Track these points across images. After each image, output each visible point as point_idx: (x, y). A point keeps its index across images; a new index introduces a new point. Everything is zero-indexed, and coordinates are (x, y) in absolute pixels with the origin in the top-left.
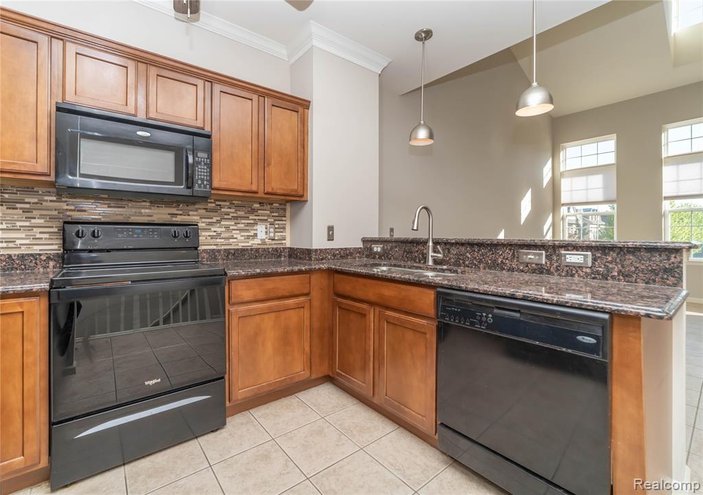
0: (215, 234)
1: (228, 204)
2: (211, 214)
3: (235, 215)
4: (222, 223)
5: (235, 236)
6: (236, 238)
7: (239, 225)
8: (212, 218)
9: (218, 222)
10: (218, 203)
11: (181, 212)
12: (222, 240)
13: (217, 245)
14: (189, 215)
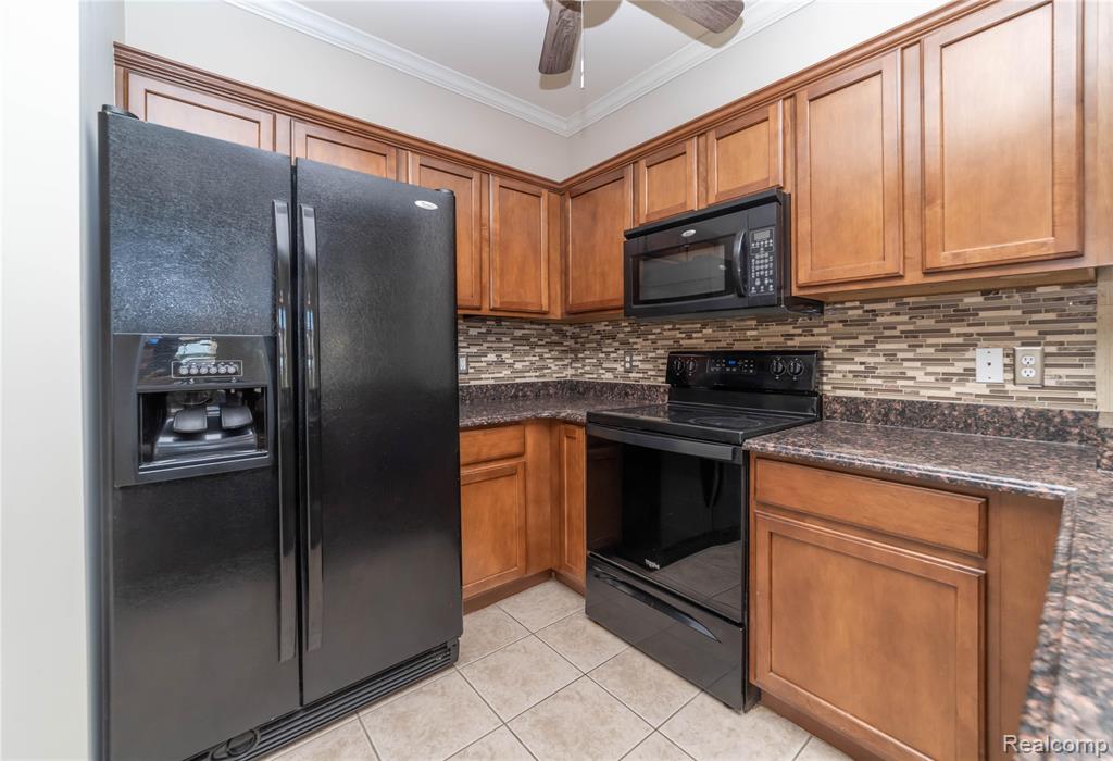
0: (862, 368)
1: (890, 305)
2: (854, 330)
3: (911, 328)
4: (878, 346)
5: (910, 374)
6: (914, 378)
7: (919, 350)
8: (856, 338)
9: (870, 344)
10: (867, 307)
11: (799, 331)
12: (880, 381)
13: (867, 390)
14: (813, 335)
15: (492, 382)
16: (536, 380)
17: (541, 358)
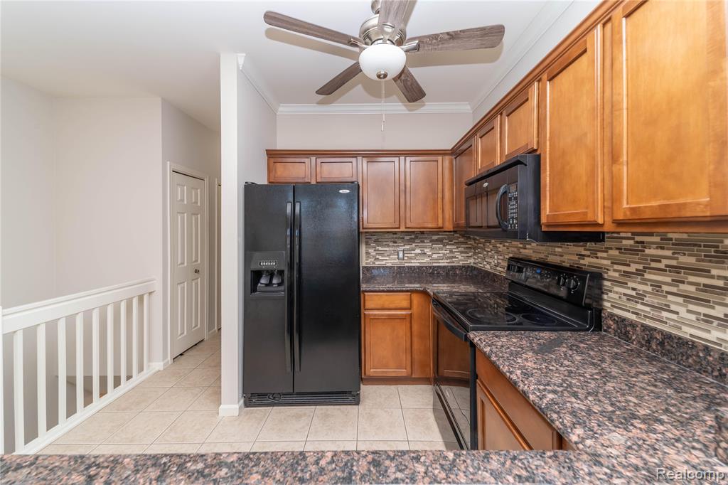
0: (634, 293)
1: (657, 239)
2: (628, 257)
3: (674, 263)
4: (647, 276)
5: (673, 307)
6: (677, 313)
7: (682, 286)
8: (629, 265)
9: (640, 273)
10: (638, 238)
11: (588, 253)
12: (648, 309)
13: (637, 314)
14: (597, 258)
15: (418, 265)
16: (447, 264)
17: (451, 251)
